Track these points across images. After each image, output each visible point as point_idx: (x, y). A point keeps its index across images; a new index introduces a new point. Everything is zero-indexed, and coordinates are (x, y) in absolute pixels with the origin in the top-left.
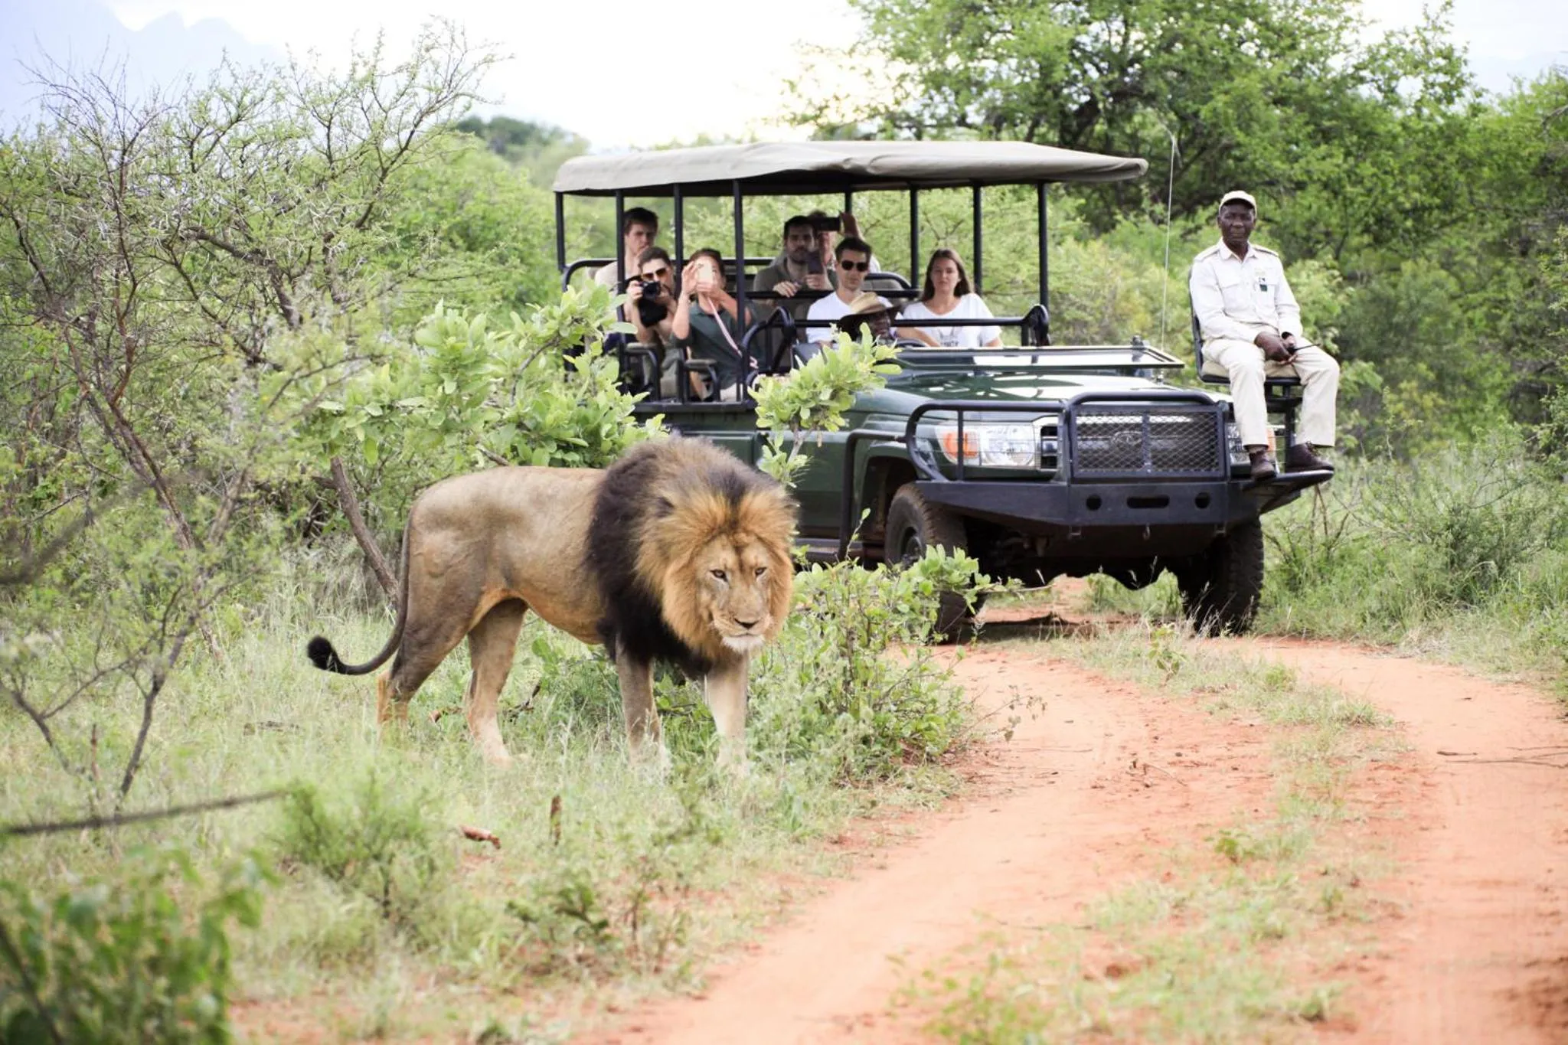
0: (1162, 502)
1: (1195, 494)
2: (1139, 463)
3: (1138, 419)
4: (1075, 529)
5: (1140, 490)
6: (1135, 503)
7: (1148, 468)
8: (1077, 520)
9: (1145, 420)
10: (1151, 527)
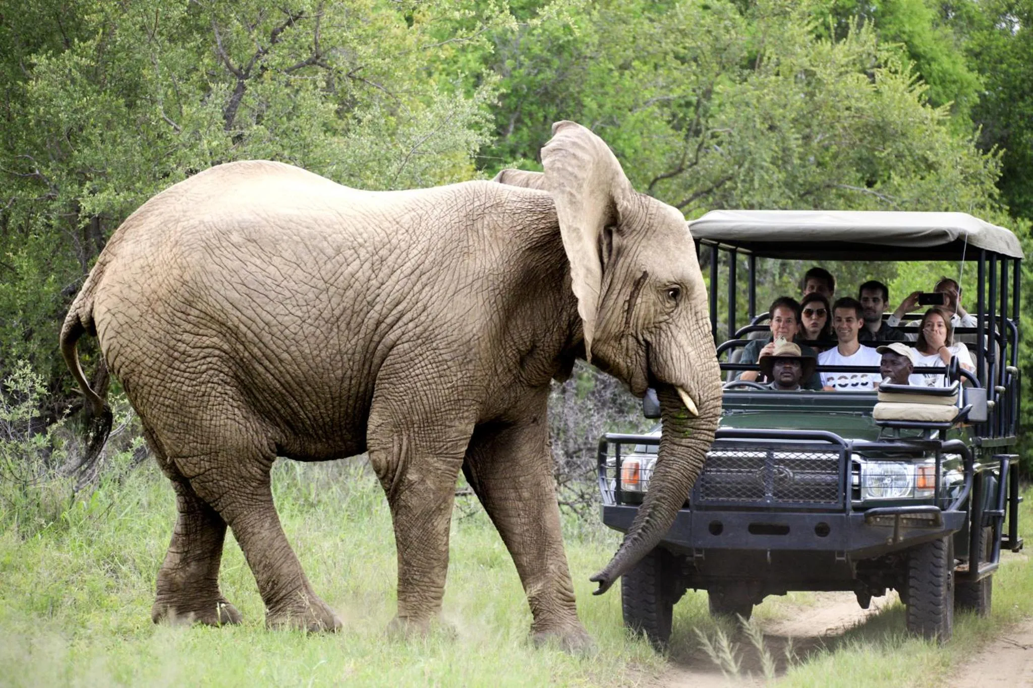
0: (783, 530)
1: (815, 523)
2: (761, 493)
3: (762, 455)
4: (699, 551)
5: (762, 518)
6: (755, 529)
7: (769, 499)
8: (700, 543)
9: (770, 456)
10: (772, 551)
